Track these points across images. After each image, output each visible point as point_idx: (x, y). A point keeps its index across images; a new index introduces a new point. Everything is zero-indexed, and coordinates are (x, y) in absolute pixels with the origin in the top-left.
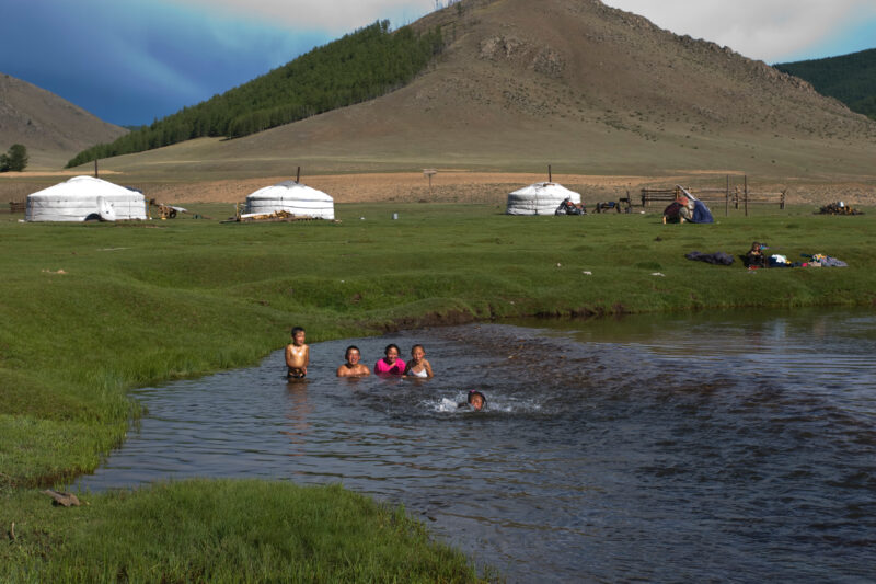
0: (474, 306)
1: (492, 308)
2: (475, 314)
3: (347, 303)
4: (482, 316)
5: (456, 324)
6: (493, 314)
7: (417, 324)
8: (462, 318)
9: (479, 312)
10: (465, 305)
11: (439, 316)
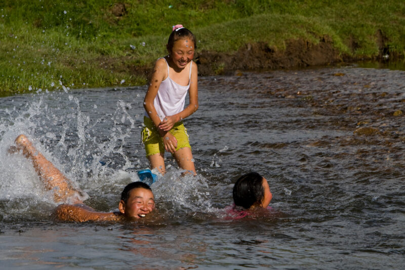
0: (345, 33)
1: (384, 38)
2: (345, 48)
3: (95, 21)
4: (360, 52)
5: (304, 66)
6: (385, 50)
7: (222, 65)
8: (317, 57)
9: (355, 46)
10: (326, 30)
11: (268, 50)
